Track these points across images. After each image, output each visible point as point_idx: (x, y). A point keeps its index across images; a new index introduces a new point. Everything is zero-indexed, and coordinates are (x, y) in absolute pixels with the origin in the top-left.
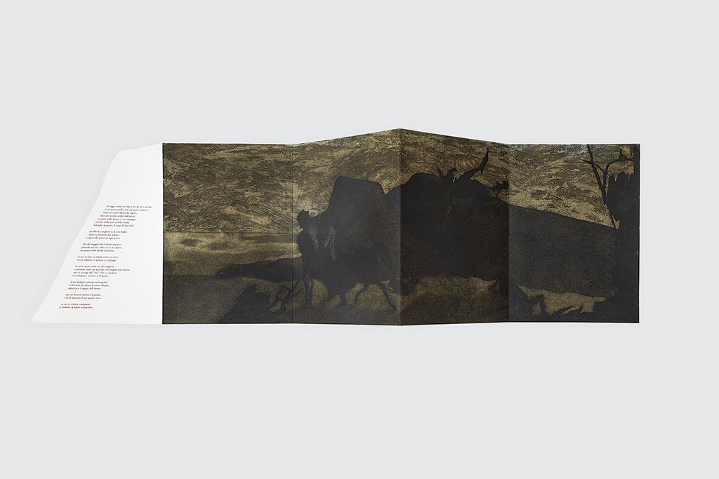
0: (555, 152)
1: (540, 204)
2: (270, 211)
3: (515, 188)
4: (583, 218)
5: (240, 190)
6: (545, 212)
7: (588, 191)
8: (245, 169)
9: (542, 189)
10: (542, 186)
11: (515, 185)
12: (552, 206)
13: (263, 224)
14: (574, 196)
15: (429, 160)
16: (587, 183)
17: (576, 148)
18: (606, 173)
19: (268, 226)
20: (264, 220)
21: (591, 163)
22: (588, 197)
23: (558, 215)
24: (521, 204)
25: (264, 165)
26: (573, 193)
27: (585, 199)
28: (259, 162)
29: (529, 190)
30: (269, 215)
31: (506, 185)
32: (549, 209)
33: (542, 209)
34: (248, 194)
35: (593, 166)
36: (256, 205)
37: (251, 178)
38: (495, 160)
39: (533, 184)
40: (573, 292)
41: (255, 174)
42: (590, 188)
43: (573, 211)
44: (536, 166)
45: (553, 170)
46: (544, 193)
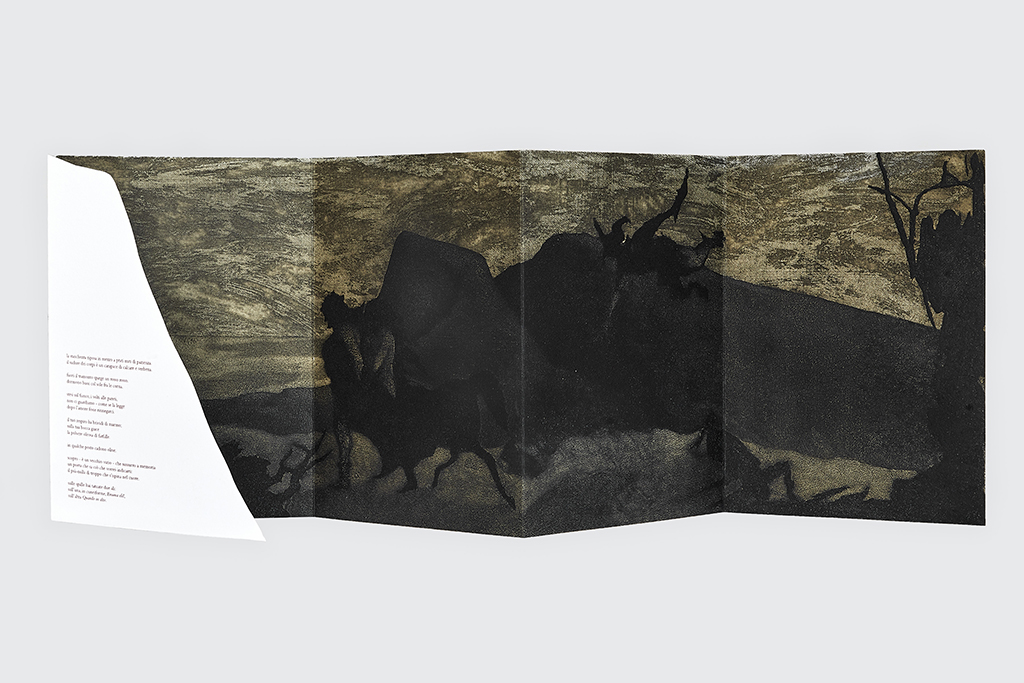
0: (814, 169)
1: (784, 277)
2: (269, 293)
3: (736, 245)
4: (868, 305)
5: (208, 251)
6: (794, 294)
7: (879, 251)
8: (217, 207)
9: (789, 246)
10: (788, 239)
11: (736, 238)
12: (806, 281)
13: (254, 319)
14: (851, 260)
15: (577, 206)
16: (878, 234)
17: (856, 159)
18: (914, 212)
19: (263, 323)
20: (256, 312)
21: (885, 191)
22: (878, 264)
23: (818, 300)
24: (748, 278)
25: (255, 200)
26: (849, 255)
27: (873, 266)
28: (244, 195)
29: (762, 249)
30: (266, 301)
31: (718, 240)
32: (801, 288)
33: (787, 286)
34: (225, 258)
35: (888, 199)
36: (241, 281)
37: (229, 226)
38: (700, 193)
39: (770, 235)
40: (850, 456)
41: (238, 219)
42: (884, 244)
43: (849, 292)
44: (776, 200)
45: (807, 207)
46: (792, 253)
